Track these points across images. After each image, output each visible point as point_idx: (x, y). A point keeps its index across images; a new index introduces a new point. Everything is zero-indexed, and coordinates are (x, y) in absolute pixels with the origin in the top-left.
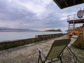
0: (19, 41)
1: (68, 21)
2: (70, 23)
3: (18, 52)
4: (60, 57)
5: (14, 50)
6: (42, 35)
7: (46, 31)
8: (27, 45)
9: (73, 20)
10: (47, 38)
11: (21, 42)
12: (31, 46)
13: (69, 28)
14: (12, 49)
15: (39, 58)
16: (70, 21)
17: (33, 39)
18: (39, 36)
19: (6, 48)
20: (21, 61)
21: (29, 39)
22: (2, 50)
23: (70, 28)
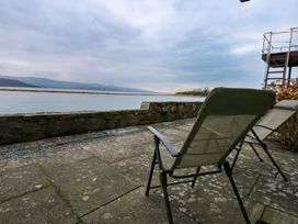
0: (88, 116)
1: (264, 57)
2: (271, 64)
3: (86, 148)
4: (227, 165)
5: (74, 143)
6: (166, 104)
7: (178, 94)
8: (114, 132)
9: (285, 53)
10: (183, 114)
11: (93, 120)
12: (128, 134)
13: (266, 81)
14: (67, 139)
15: (154, 163)
16: (272, 55)
17: (132, 112)
18: (153, 105)
19: (48, 135)
20: (95, 171)
21: (121, 113)
22: (35, 140)
23: (269, 82)
